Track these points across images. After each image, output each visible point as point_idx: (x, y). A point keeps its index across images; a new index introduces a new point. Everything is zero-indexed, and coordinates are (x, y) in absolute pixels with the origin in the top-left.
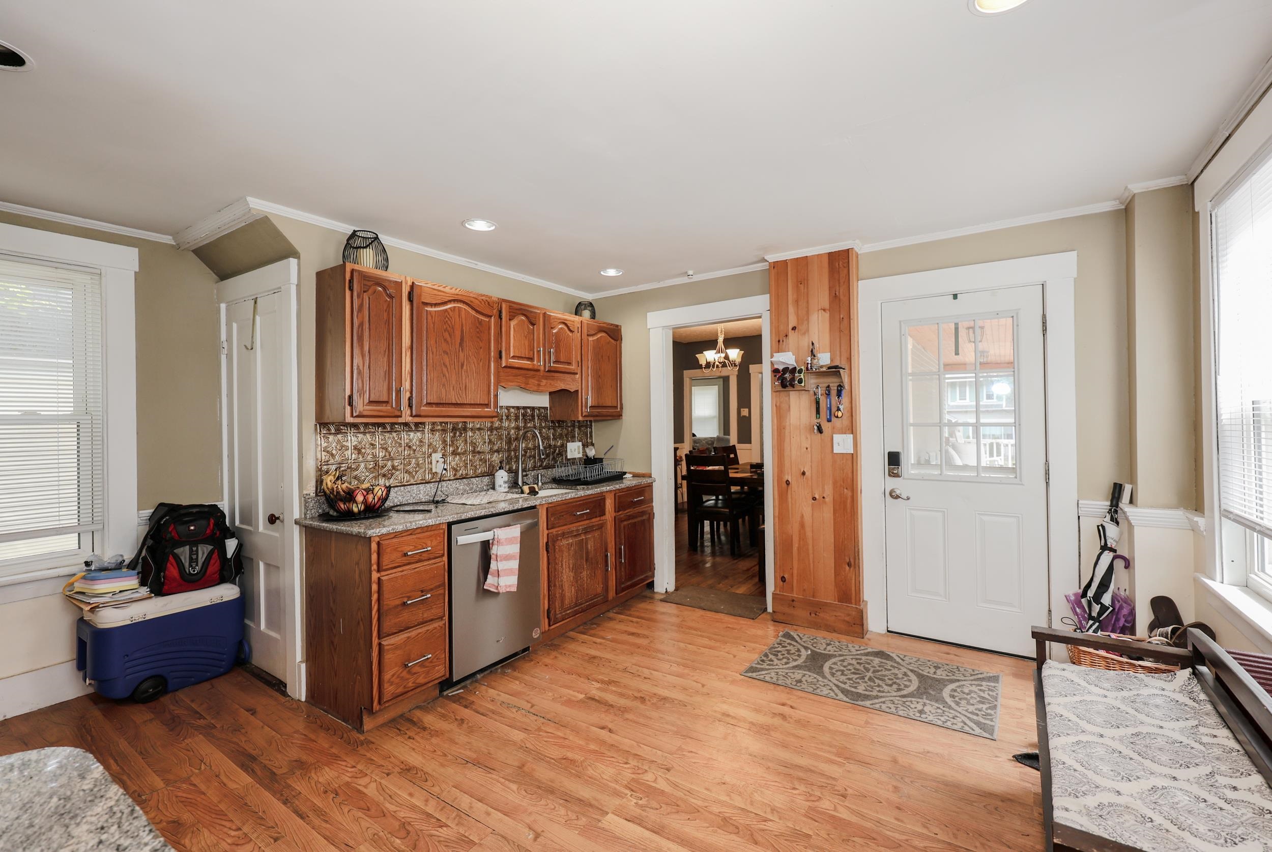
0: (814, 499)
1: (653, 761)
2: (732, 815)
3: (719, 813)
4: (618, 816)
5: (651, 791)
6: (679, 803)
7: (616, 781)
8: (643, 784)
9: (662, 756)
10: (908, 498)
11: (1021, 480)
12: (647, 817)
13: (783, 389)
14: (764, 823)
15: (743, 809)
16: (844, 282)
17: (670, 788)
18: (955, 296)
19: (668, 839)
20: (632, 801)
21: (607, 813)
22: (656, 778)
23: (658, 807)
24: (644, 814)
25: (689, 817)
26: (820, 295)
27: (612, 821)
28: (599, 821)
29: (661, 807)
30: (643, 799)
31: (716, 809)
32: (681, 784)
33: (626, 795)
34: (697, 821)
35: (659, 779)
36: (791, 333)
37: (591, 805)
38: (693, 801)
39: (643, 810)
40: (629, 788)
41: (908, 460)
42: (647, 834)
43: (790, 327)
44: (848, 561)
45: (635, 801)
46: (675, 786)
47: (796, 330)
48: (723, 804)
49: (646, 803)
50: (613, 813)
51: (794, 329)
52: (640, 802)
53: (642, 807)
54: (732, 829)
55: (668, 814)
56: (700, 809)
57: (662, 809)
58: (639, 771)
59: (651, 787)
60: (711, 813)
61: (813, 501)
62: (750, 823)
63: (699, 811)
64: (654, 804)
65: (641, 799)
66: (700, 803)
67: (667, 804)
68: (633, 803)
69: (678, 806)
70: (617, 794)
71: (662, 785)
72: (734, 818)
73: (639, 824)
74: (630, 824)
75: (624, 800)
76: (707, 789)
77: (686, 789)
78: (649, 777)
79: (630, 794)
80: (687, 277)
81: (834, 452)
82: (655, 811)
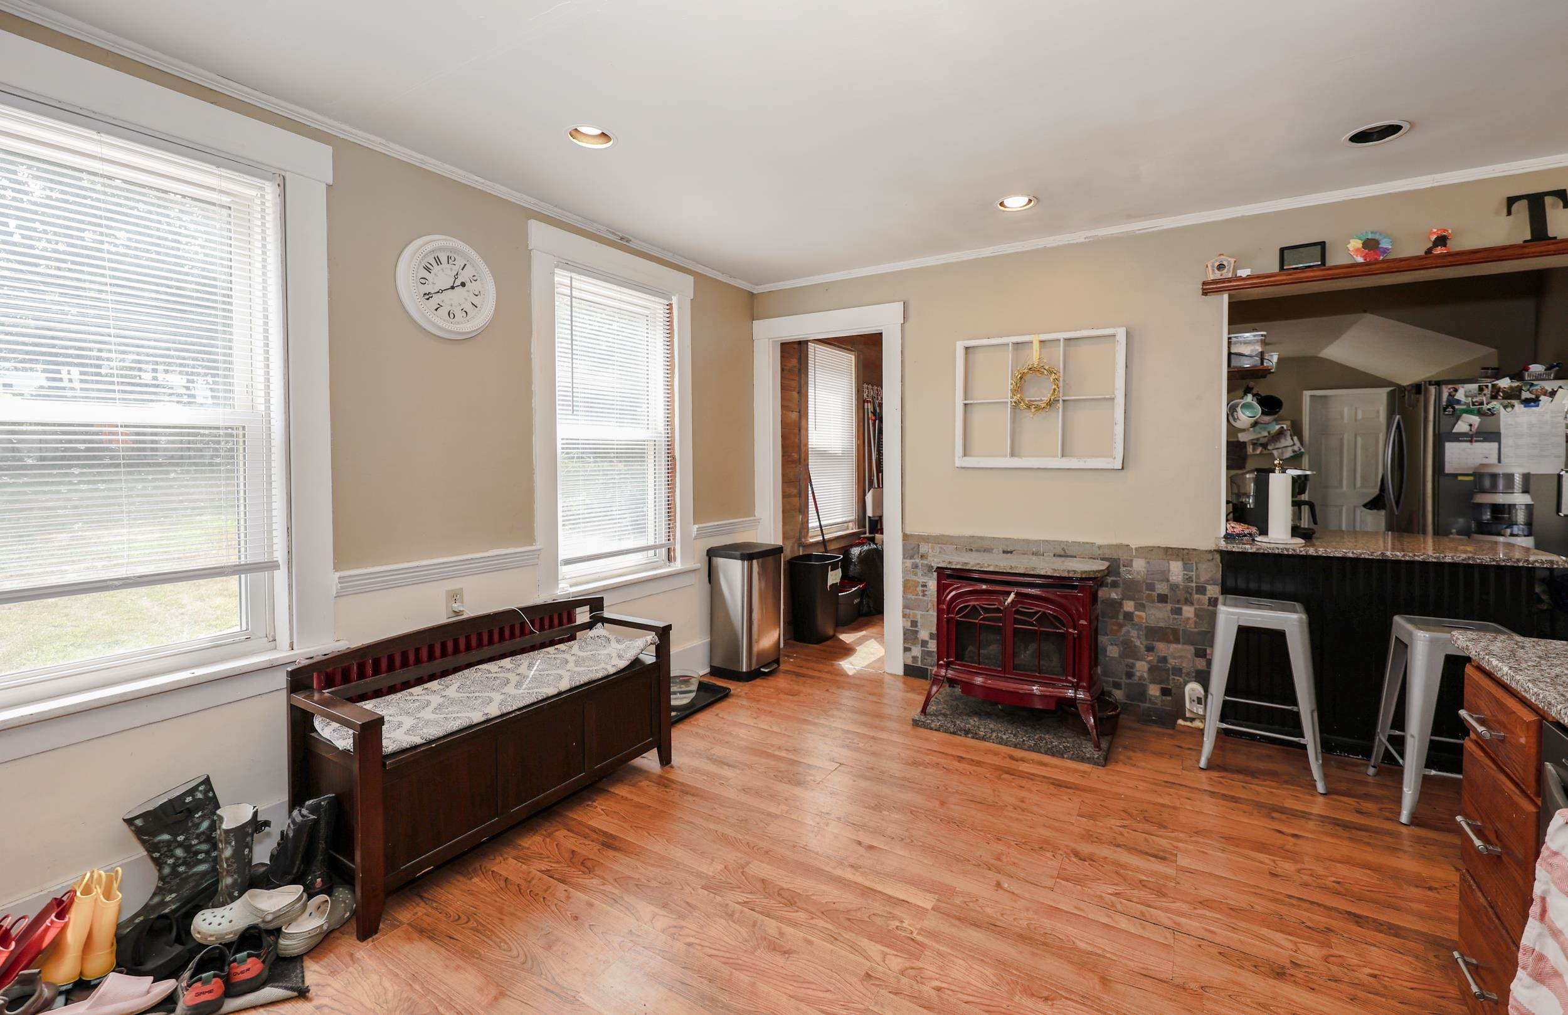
1: (896, 994)
2: (782, 909)
3: (797, 911)
4: (919, 906)
5: (886, 938)
6: (847, 923)
7: (940, 954)
8: (901, 950)
9: (882, 1007)
12: (884, 906)
14: (748, 900)
15: (768, 916)
17: (862, 945)
19: (856, 883)
20: (909, 925)
21: (933, 909)
22: (884, 961)
23: (873, 917)
24: (888, 909)
25: (835, 906)
27: (926, 901)
28: (938, 900)
29: (869, 917)
30: (894, 927)
31: (801, 916)
32: (846, 950)
33: (919, 934)
34: (824, 902)
35: (879, 959)
37: (959, 919)
38: (830, 926)
39: (891, 913)
40: (918, 944)
42: (880, 888)
45: (905, 925)
46: (854, 948)
48: (794, 924)
49: (889, 922)
50: (927, 910)
52: (897, 924)
53: (894, 918)
54: (785, 894)
55: (859, 909)
56: (820, 915)
57: (868, 915)
58: (912, 972)
59: (889, 946)
60: (807, 911)
62: (765, 900)
63: (823, 913)
64: (879, 921)
65: (897, 927)
66: (821, 923)
67: (862, 921)
68: (907, 922)
69: (849, 919)
70: (933, 935)
71: (875, 949)
72: (781, 905)
73: (890, 897)
74: (901, 897)
75: (919, 926)
76: (810, 943)
77: (841, 944)
78: (896, 963)
79: (915, 935)
82: (875, 912)
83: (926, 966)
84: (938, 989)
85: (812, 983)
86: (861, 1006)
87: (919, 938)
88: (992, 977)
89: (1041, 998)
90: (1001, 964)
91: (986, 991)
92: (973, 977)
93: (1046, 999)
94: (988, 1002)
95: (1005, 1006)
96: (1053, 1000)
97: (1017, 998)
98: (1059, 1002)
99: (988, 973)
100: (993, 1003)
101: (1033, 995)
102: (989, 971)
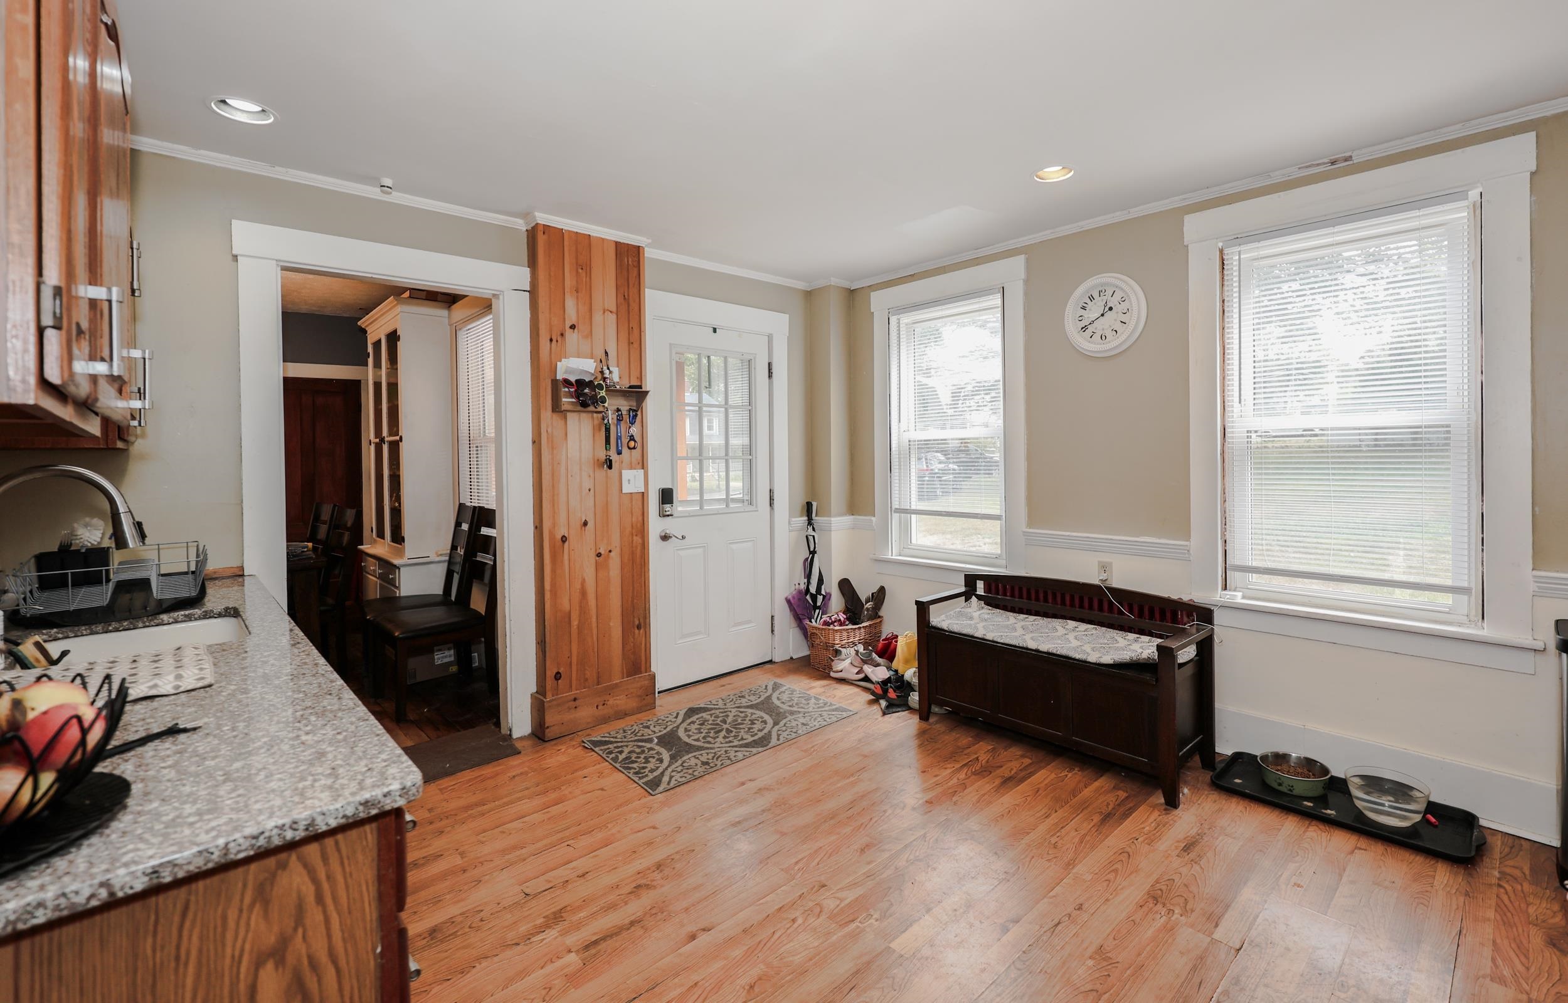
0: (599, 555)
1: (799, 896)
4: (895, 939)
5: (859, 906)
6: (886, 886)
7: (830, 933)
8: (842, 911)
9: (793, 887)
10: (683, 537)
11: (756, 507)
13: (582, 409)
16: (634, 284)
17: (857, 889)
18: (715, 330)
22: (835, 897)
23: (889, 903)
26: (605, 292)
29: (890, 901)
33: (858, 927)
36: (568, 332)
41: (678, 496)
43: (568, 324)
44: (637, 622)
45: (871, 920)
46: (855, 885)
47: (576, 330)
48: (893, 858)
49: (879, 912)
51: (573, 327)
52: (874, 918)
53: (883, 917)
55: (901, 897)
56: (898, 874)
57: (893, 901)
58: (817, 910)
59: (849, 904)
60: (905, 868)
61: (597, 558)
63: (899, 876)
64: (883, 906)
65: (870, 916)
66: (889, 872)
67: (885, 895)
68: (874, 923)
69: (890, 888)
70: (853, 935)
71: (849, 895)
75: (866, 929)
76: (869, 863)
77: (862, 878)
78: (831, 904)
79: (858, 923)
80: (378, 190)
81: (624, 492)
82: (894, 907)
83: (819, 920)
84: (794, 921)
85: (829, 858)
86: (798, 876)
87: (853, 926)
88: (791, 959)
89: (755, 983)
90: (802, 972)
91: (778, 949)
92: (797, 946)
93: (752, 987)
94: (768, 945)
95: (759, 955)
96: (748, 991)
97: (762, 966)
98: (744, 994)
99: (796, 958)
100: (765, 948)
101: (760, 979)
102: (797, 959)
